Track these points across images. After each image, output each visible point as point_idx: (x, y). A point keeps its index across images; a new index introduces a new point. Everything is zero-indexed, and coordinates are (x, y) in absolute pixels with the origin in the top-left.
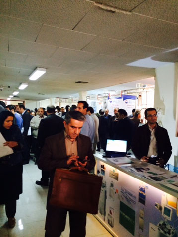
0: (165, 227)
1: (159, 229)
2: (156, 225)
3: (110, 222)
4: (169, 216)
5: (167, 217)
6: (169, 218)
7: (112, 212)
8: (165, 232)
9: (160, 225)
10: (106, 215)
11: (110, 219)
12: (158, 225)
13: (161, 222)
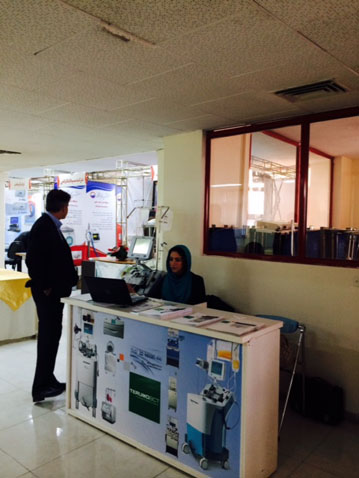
0: (215, 393)
1: (204, 399)
2: (199, 394)
3: (108, 416)
4: (220, 373)
5: (217, 376)
6: (221, 378)
7: (111, 396)
8: (215, 401)
9: (206, 392)
10: (99, 404)
11: (107, 411)
12: (202, 393)
13: (208, 387)
